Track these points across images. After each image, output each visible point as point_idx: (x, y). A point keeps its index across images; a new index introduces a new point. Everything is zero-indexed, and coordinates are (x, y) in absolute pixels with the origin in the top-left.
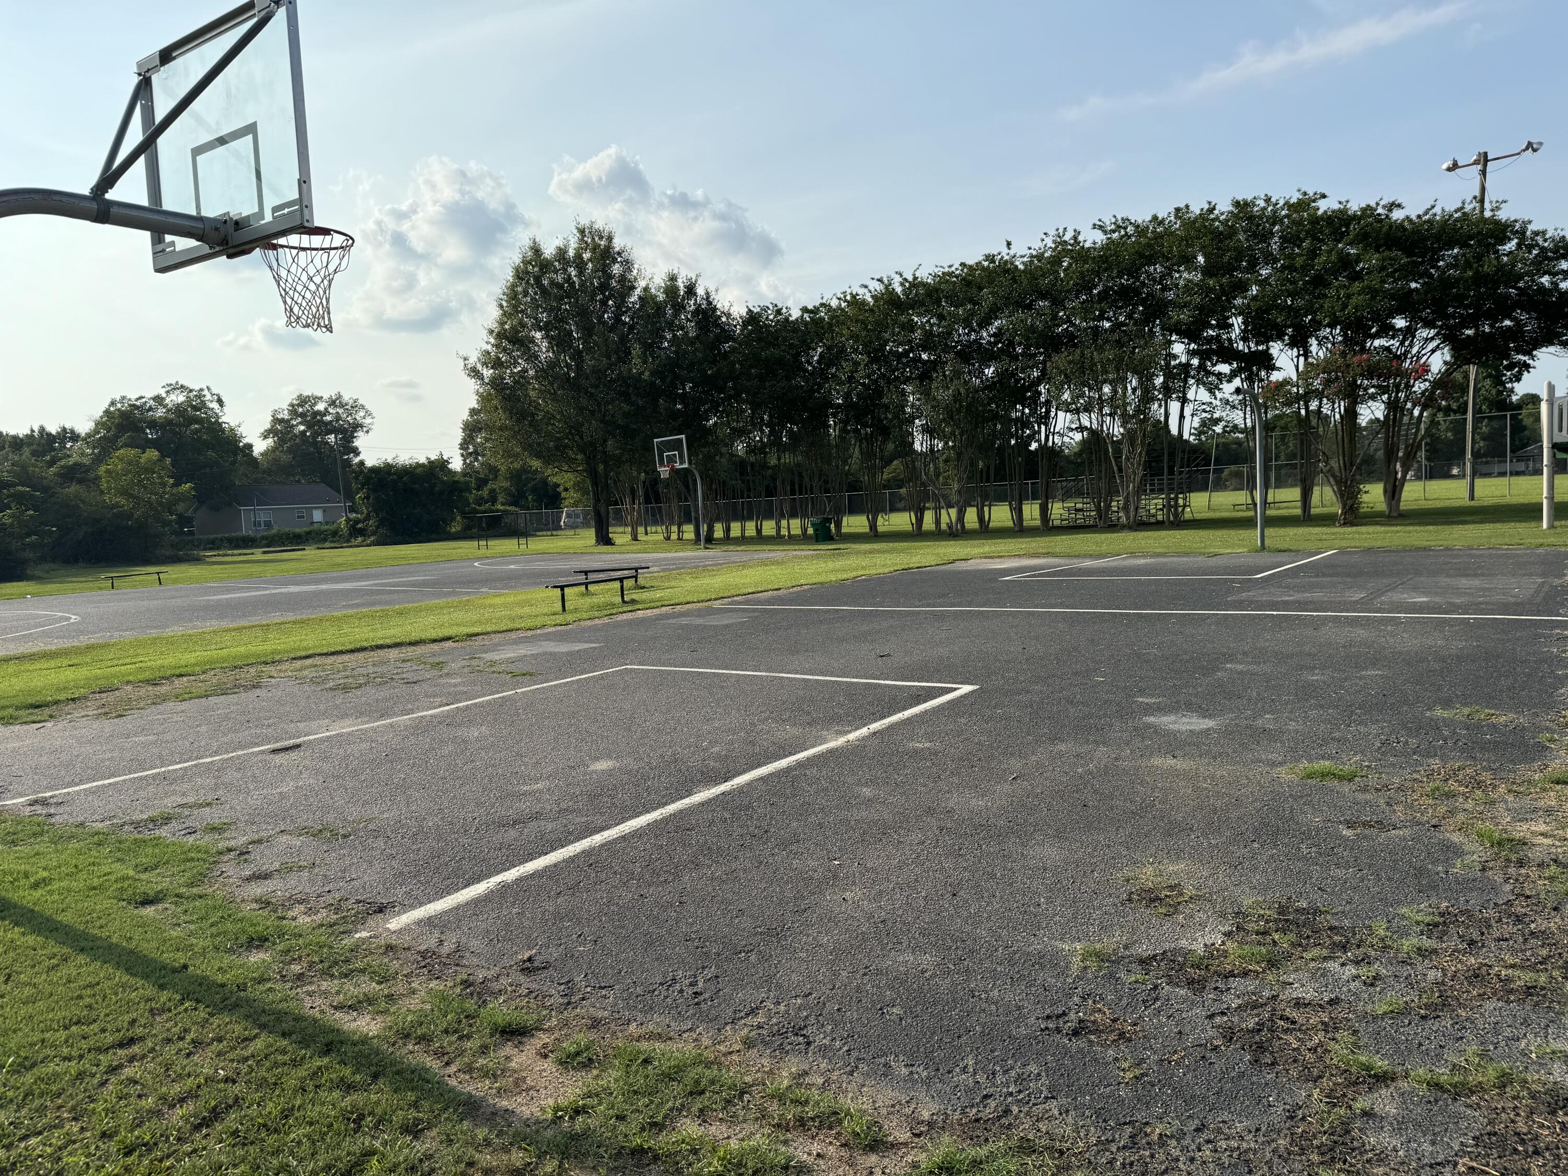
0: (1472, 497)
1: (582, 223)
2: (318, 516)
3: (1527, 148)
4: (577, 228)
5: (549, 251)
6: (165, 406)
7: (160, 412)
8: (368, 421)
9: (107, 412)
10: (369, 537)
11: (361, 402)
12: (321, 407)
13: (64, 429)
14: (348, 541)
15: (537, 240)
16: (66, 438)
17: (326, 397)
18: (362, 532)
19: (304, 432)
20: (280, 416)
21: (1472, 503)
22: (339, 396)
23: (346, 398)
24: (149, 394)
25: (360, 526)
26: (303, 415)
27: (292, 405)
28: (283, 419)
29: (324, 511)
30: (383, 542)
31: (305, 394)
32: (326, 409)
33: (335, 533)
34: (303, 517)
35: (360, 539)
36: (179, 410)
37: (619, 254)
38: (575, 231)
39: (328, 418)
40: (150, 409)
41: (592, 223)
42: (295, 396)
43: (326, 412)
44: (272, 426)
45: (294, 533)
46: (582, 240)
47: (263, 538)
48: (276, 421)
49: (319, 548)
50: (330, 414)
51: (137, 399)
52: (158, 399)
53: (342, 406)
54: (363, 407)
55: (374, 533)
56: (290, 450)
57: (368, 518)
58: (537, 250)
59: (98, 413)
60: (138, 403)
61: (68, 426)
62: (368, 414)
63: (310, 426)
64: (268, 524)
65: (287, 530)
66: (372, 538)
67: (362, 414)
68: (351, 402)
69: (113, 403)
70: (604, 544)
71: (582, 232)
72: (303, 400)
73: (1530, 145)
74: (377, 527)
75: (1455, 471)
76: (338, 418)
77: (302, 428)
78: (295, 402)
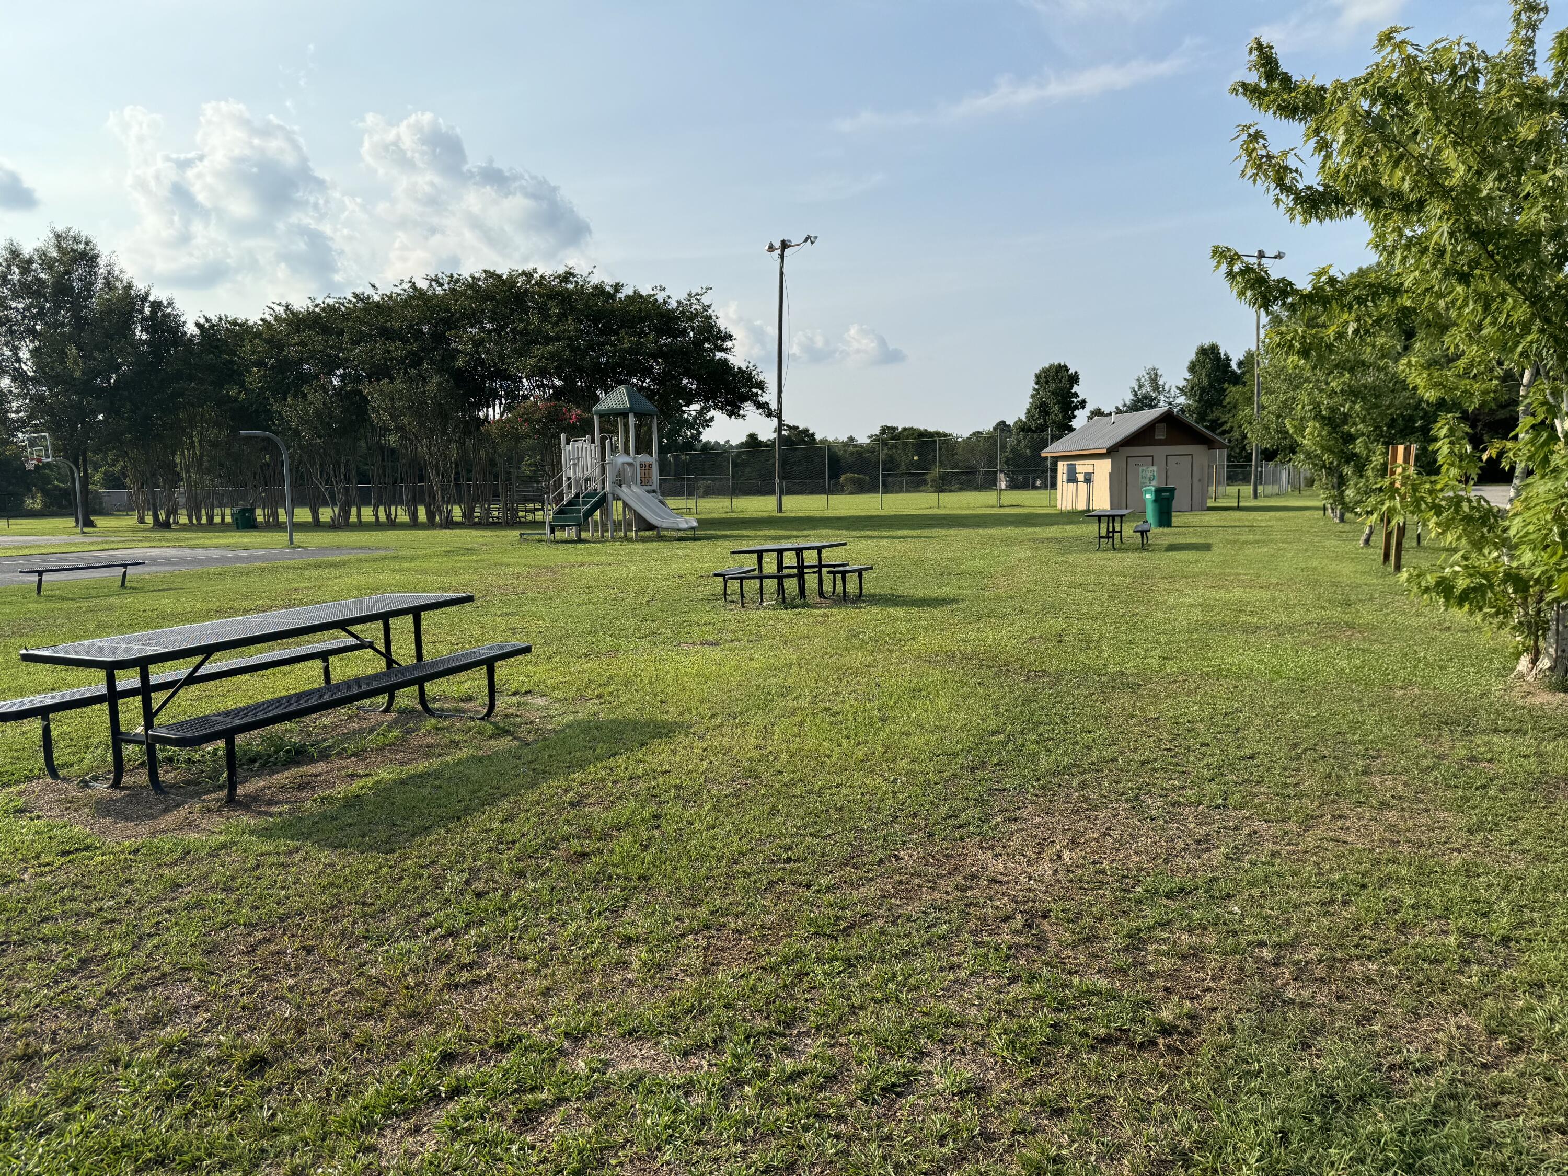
0: (780, 510)
3: (806, 241)
21: (779, 515)
71: (58, 236)
73: (808, 237)
75: (1038, 483)
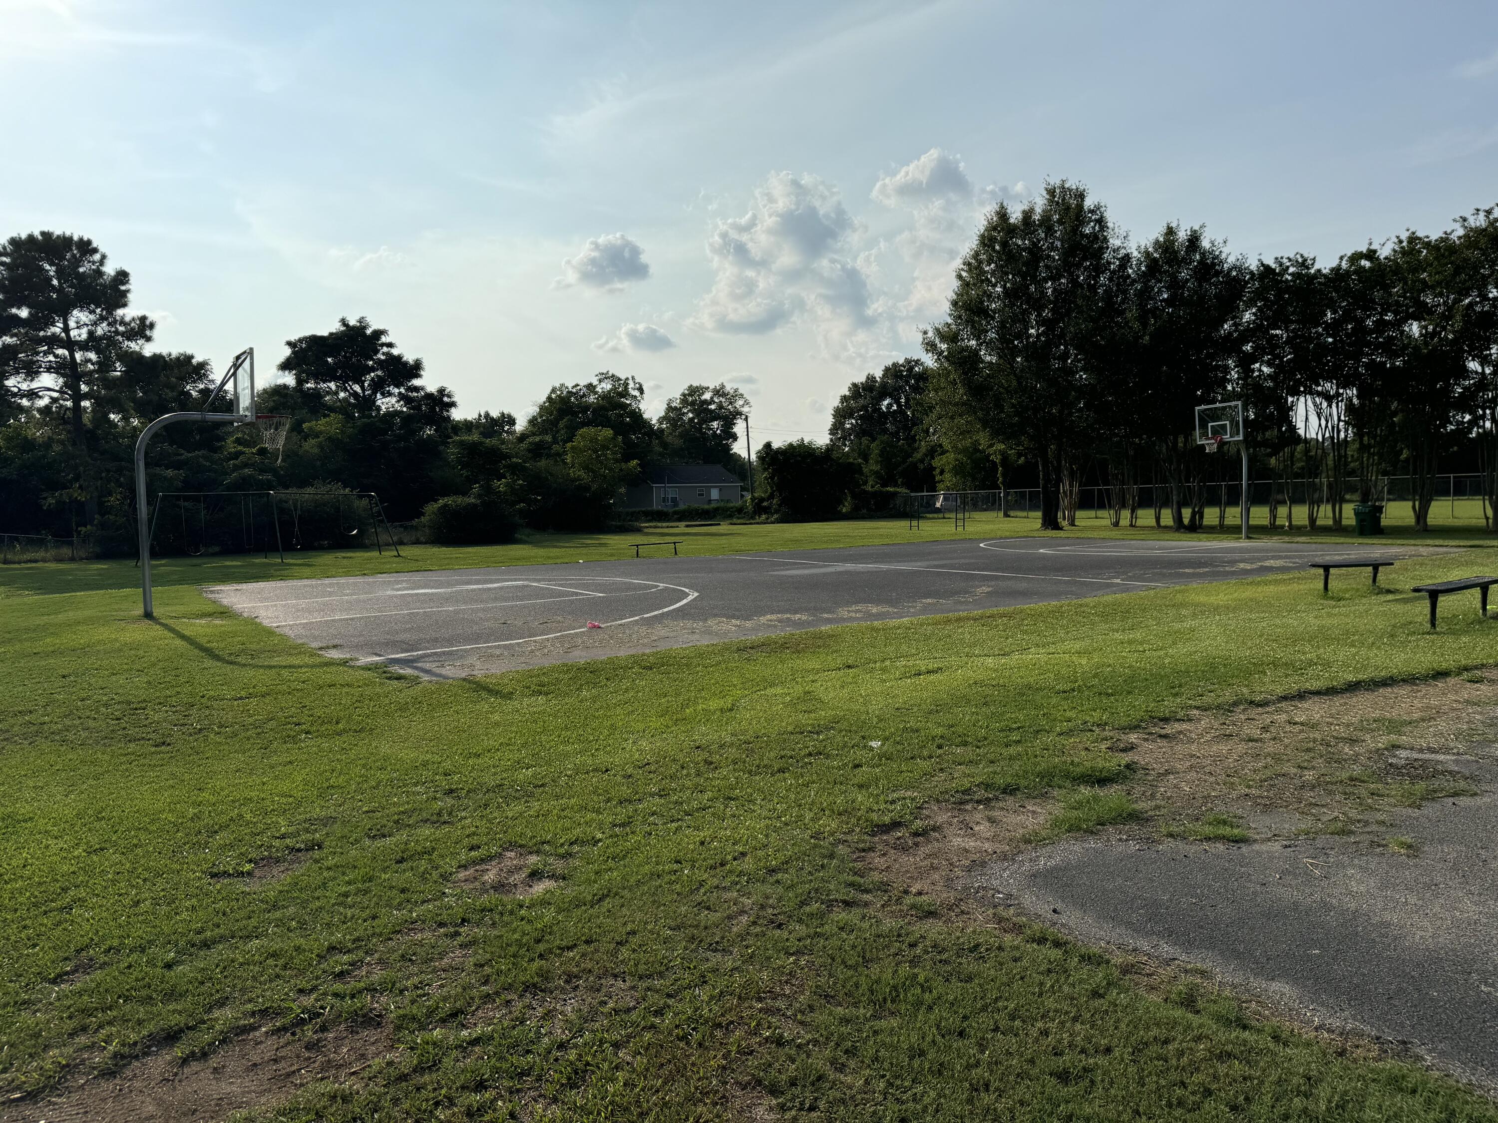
1: (1052, 183)
2: (715, 494)
4: (1046, 189)
5: (1015, 216)
6: (596, 393)
7: (592, 399)
8: (745, 409)
9: (549, 398)
10: (772, 514)
11: (741, 391)
12: (707, 396)
13: (503, 414)
14: (753, 518)
15: (1005, 204)
16: (504, 422)
17: (712, 387)
18: (766, 510)
19: (691, 420)
20: (674, 404)
22: (723, 386)
23: (729, 388)
24: (583, 383)
25: (765, 504)
26: (693, 403)
27: (684, 395)
28: (676, 407)
29: (720, 490)
30: (785, 519)
31: (695, 385)
32: (712, 398)
33: (740, 510)
34: (702, 495)
35: (764, 517)
36: (605, 396)
37: (1092, 212)
38: (1044, 193)
39: (713, 407)
40: (584, 395)
41: (1063, 181)
42: (686, 387)
43: (712, 401)
44: (666, 414)
45: (703, 509)
46: (1051, 201)
47: (675, 513)
48: (670, 408)
49: (731, 524)
50: (715, 402)
51: (573, 387)
52: (591, 387)
53: (724, 395)
54: (742, 395)
55: (776, 512)
56: (681, 436)
57: (771, 497)
58: (1003, 215)
59: (542, 398)
60: (574, 390)
61: (506, 412)
62: (747, 403)
63: (697, 413)
64: (674, 500)
65: (696, 506)
66: (776, 516)
67: (741, 402)
68: (732, 392)
69: (554, 390)
70: (1052, 529)
71: (1051, 192)
72: (694, 391)
74: (780, 505)
76: (720, 406)
77: (691, 415)
78: (686, 392)
